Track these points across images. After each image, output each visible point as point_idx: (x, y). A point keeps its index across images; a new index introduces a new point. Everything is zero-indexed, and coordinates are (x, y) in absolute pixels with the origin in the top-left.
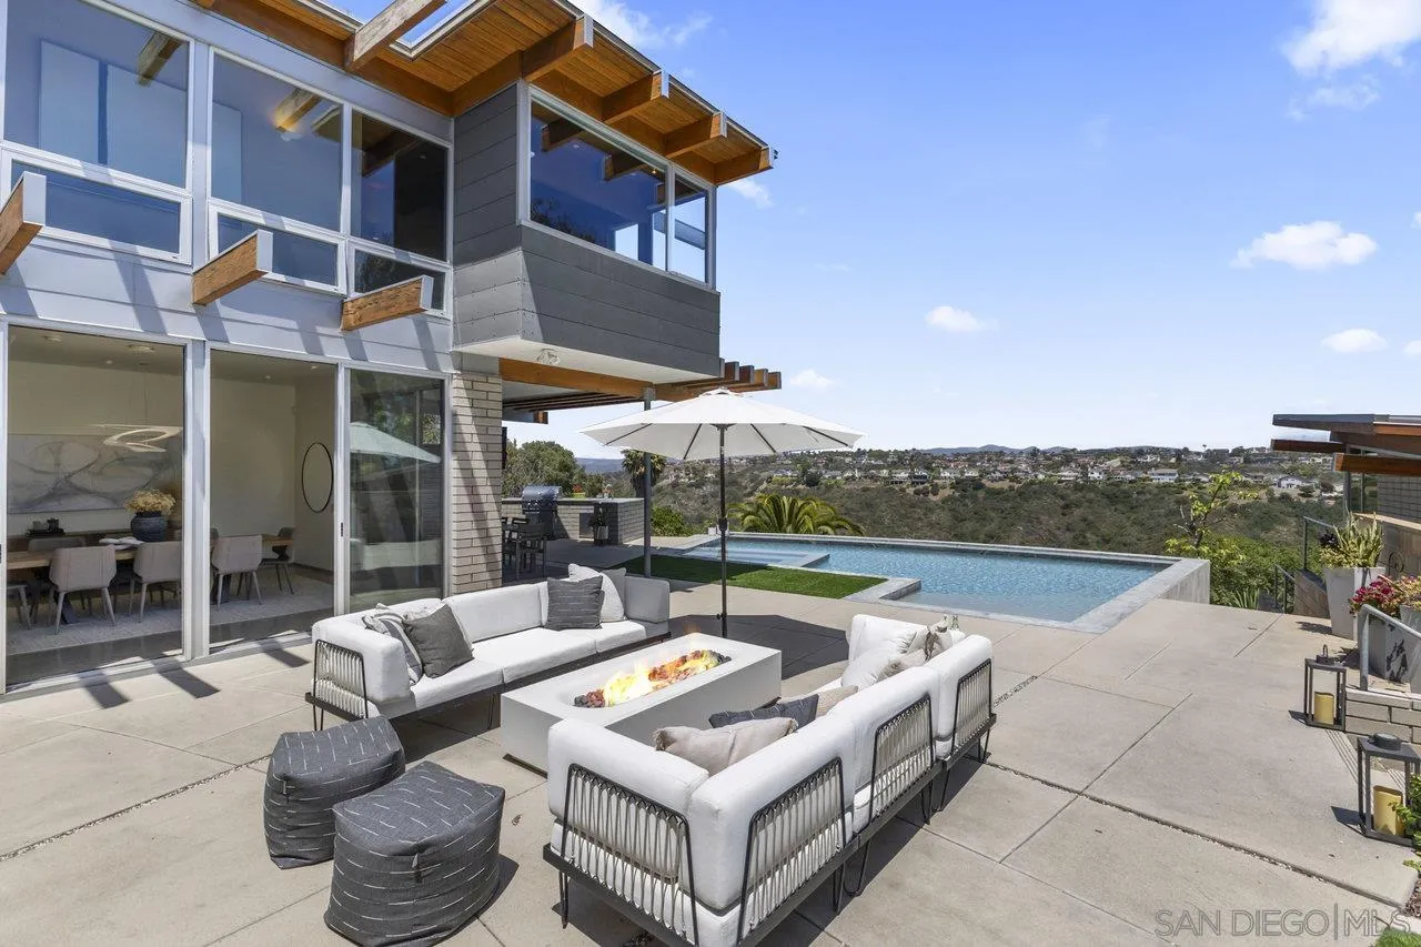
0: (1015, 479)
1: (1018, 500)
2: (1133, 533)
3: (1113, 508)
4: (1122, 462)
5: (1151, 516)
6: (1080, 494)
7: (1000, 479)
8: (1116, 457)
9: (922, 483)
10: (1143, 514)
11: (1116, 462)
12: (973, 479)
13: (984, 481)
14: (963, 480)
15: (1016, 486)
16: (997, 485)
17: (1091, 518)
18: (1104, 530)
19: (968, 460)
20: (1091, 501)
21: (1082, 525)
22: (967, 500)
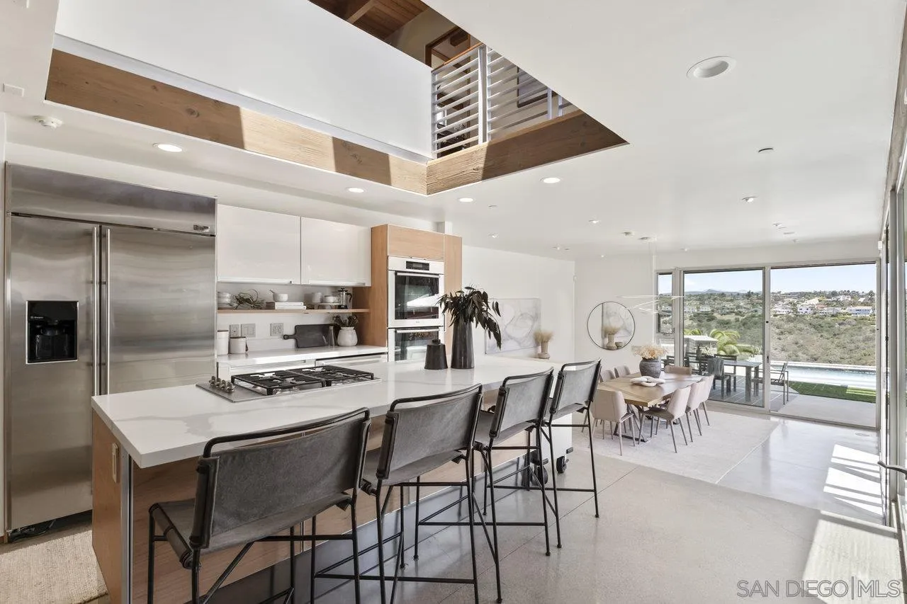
0: (739, 313)
1: (743, 328)
2: (838, 353)
3: (820, 335)
4: (820, 301)
5: (852, 342)
6: (792, 325)
7: (728, 313)
8: (814, 297)
9: (669, 316)
10: (844, 339)
11: (815, 301)
12: (706, 313)
13: (715, 314)
14: (699, 314)
15: (741, 318)
16: (726, 318)
17: (801, 342)
18: (812, 351)
19: (699, 299)
20: (801, 330)
21: (795, 346)
22: (703, 329)
